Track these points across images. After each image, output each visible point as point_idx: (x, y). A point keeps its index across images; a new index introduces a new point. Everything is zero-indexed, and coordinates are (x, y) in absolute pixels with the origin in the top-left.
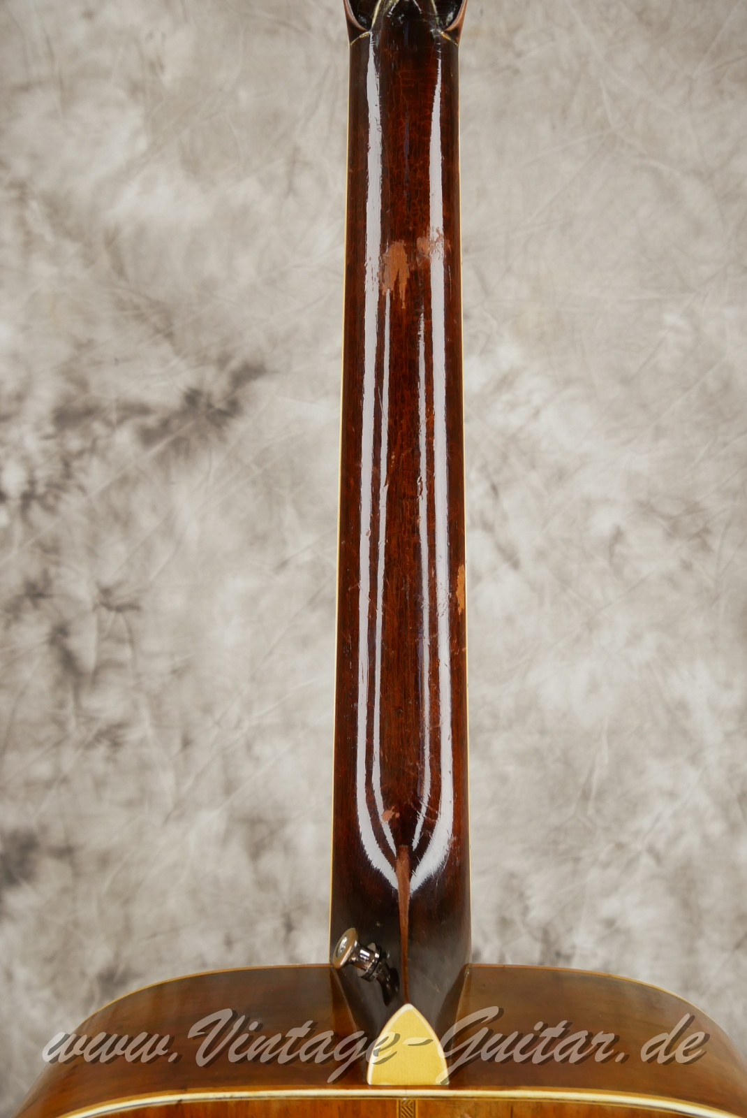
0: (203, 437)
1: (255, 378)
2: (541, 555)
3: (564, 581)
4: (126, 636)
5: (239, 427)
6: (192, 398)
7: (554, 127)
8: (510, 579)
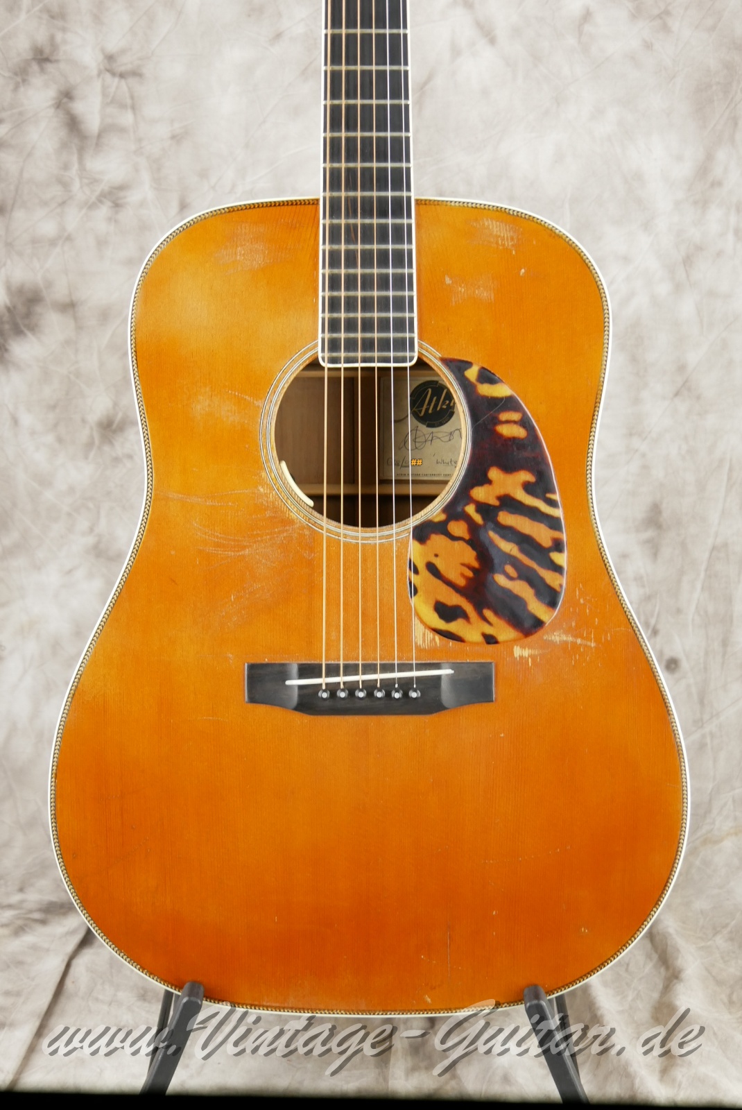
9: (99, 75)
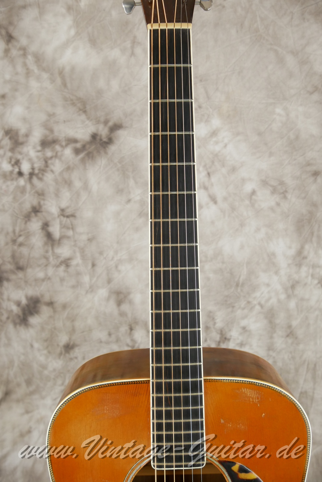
0: (98, 152)
1: (119, 129)
2: (225, 199)
3: (233, 209)
4: (70, 226)
5: (112, 148)
6: (94, 136)
7: (237, 32)
8: (213, 207)
9: (59, 216)
